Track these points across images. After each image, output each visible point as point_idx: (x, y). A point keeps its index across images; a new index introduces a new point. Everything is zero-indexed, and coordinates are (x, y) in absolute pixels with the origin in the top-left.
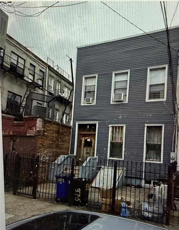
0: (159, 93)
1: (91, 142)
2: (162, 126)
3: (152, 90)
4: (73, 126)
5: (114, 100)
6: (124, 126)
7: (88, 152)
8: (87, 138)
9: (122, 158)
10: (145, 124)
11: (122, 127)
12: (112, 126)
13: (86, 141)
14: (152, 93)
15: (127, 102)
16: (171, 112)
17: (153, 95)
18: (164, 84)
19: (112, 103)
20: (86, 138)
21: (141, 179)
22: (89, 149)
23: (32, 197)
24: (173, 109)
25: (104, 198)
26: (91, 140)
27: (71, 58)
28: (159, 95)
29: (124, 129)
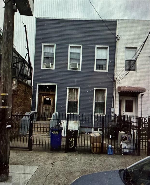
0: (102, 66)
2: (105, 90)
3: (98, 63)
4: (33, 86)
5: (71, 67)
6: (78, 89)
8: (46, 97)
9: (77, 113)
10: (94, 88)
11: (77, 89)
12: (69, 88)
14: (98, 65)
15: (80, 70)
16: (111, 80)
17: (99, 67)
18: (106, 60)
19: (68, 69)
21: (91, 128)
22: (48, 106)
23: (28, 149)
24: (113, 78)
25: (95, 143)
26: (50, 99)
27: (25, 25)
28: (103, 68)
29: (79, 90)
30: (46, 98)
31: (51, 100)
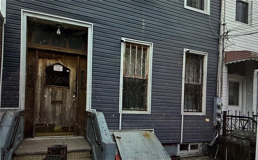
1: (65, 74)
7: (59, 97)
8: (53, 62)
9: (146, 110)
13: (49, 70)
20: (50, 62)
22: (59, 92)
26: (65, 69)
29: (150, 51)
30: (52, 67)
31: (69, 73)
